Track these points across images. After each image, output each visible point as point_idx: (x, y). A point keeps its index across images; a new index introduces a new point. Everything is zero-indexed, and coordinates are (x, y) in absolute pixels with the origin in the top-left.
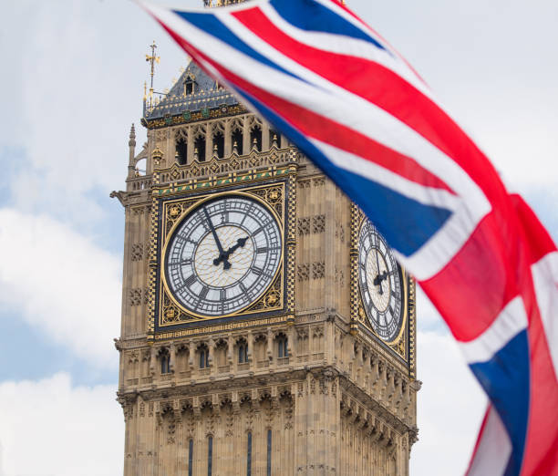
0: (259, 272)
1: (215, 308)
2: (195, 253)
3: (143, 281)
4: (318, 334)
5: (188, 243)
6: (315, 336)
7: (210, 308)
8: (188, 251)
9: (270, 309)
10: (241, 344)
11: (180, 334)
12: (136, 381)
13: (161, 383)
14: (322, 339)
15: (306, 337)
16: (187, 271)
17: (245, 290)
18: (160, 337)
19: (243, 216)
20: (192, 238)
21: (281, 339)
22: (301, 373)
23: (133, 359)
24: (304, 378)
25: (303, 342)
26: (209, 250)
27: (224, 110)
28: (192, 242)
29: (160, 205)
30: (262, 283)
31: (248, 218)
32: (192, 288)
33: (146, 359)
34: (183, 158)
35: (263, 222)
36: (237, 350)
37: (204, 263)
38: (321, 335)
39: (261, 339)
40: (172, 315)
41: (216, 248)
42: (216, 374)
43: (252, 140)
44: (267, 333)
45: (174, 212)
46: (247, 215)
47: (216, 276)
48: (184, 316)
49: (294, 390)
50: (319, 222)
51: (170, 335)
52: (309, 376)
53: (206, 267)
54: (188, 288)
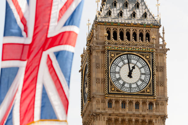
0: (143, 81)
1: (128, 90)
2: (120, 70)
4: (162, 104)
5: (117, 67)
6: (161, 105)
8: (117, 69)
9: (147, 94)
10: (137, 104)
11: (117, 96)
13: (109, 111)
14: (163, 106)
15: (158, 105)
16: (117, 76)
17: (138, 86)
18: (110, 96)
19: (136, 61)
20: (119, 65)
21: (151, 104)
22: (157, 116)
23: (98, 101)
26: (125, 70)
27: (125, 24)
28: (119, 66)
29: (108, 52)
31: (138, 62)
32: (120, 81)
33: (103, 102)
38: (163, 105)
39: (144, 103)
40: (113, 89)
41: (128, 69)
44: (147, 101)
45: (113, 55)
46: (138, 61)
47: (128, 80)
48: (118, 91)
49: (154, 121)
50: (161, 69)
51: (113, 96)
52: (160, 117)
53: (124, 76)
54: (118, 81)
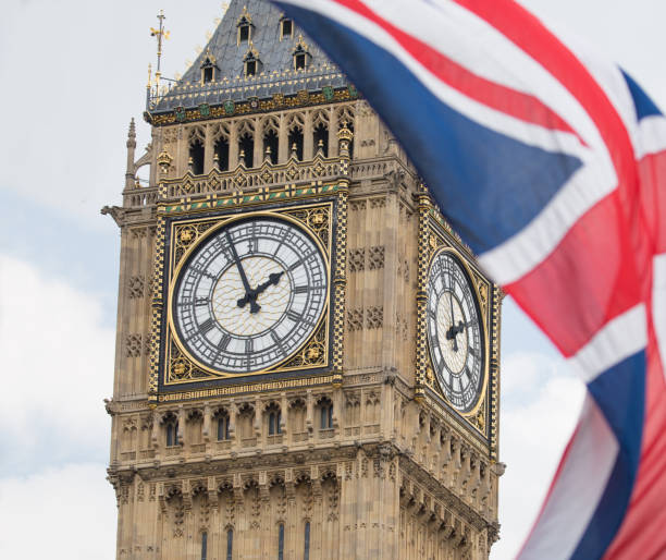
0: (298, 318)
1: (238, 363)
2: (213, 290)
3: (144, 325)
4: (372, 400)
5: (204, 278)
6: (368, 402)
7: (232, 362)
8: (204, 288)
9: (311, 366)
10: (272, 411)
11: (192, 395)
12: (132, 455)
13: (167, 459)
14: (378, 406)
15: (358, 403)
16: (202, 314)
17: (278, 341)
18: (166, 398)
19: (277, 244)
20: (209, 271)
21: (325, 405)
22: (350, 450)
23: (129, 427)
24: (353, 456)
25: (352, 410)
26: (232, 287)
27: (254, 105)
28: (209, 276)
29: (167, 226)
30: (301, 332)
31: (283, 246)
32: (209, 335)
33: (147, 425)
34: (198, 166)
35: (303, 253)
36: (267, 417)
37: (225, 303)
38: (377, 401)
39: (298, 405)
40: (181, 371)
41: (241, 284)
42: (238, 449)
43: (290, 146)
44: (306, 397)
45: (186, 236)
46: (282, 243)
47: (240, 322)
48: (198, 372)
49: (341, 472)
50: (377, 255)
51: (179, 396)
52: (360, 453)
53: (226, 310)
54: (203, 335)
